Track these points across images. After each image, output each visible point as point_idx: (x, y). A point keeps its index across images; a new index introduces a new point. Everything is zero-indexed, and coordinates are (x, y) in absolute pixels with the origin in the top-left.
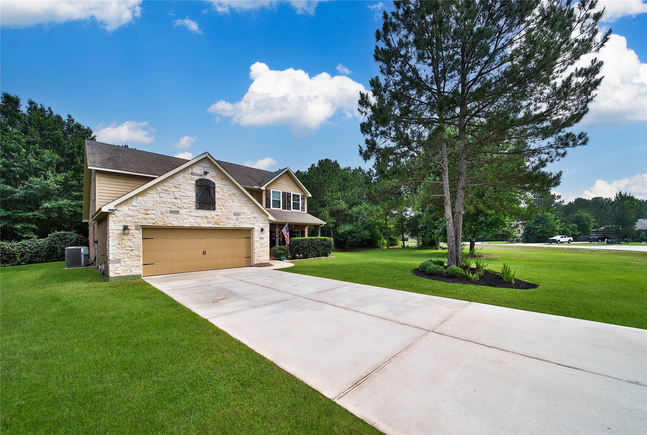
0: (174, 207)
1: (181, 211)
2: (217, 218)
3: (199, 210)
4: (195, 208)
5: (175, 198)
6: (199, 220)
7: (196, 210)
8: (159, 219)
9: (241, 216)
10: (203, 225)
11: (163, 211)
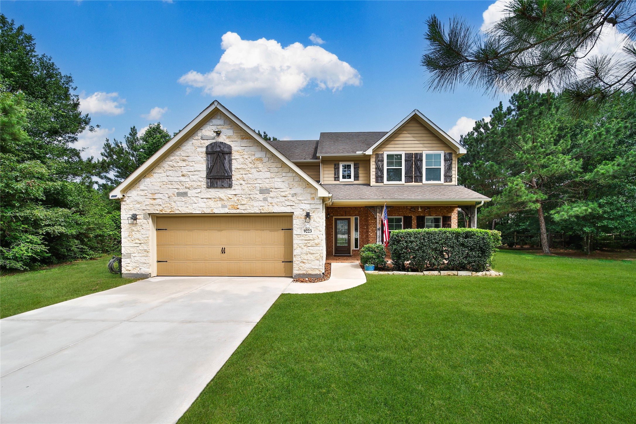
0: (182, 187)
1: (190, 193)
2: (235, 199)
3: (210, 190)
4: (205, 186)
5: (183, 175)
6: (211, 203)
7: (208, 190)
8: (166, 205)
9: (272, 194)
10: (216, 211)
11: (170, 194)
